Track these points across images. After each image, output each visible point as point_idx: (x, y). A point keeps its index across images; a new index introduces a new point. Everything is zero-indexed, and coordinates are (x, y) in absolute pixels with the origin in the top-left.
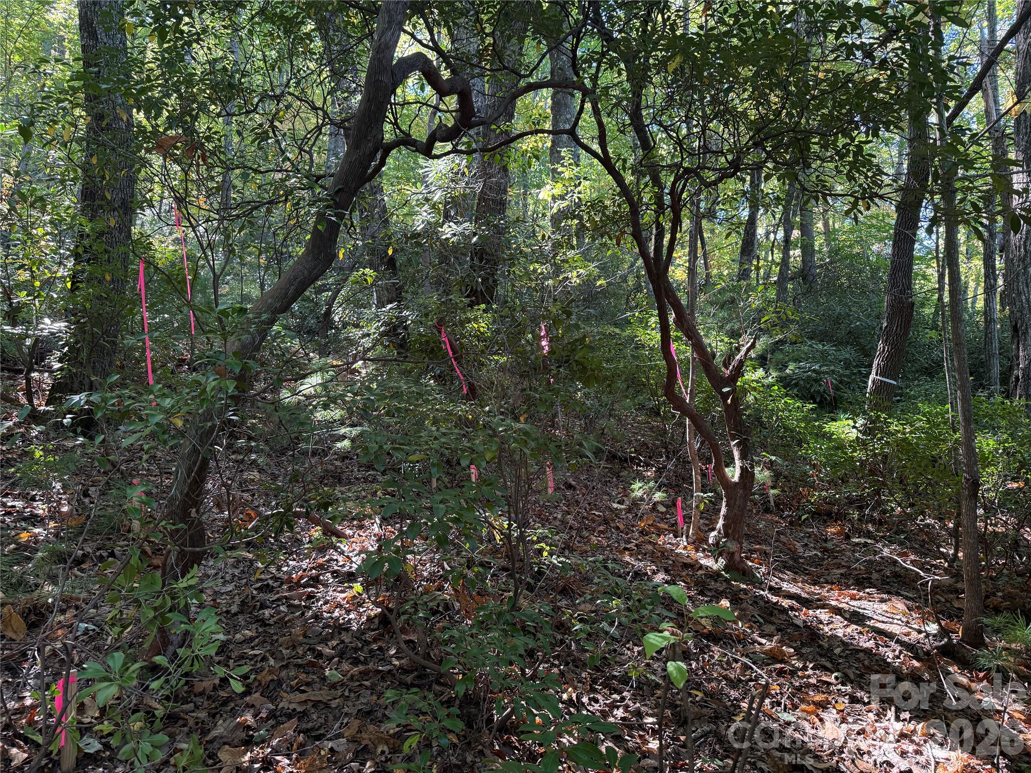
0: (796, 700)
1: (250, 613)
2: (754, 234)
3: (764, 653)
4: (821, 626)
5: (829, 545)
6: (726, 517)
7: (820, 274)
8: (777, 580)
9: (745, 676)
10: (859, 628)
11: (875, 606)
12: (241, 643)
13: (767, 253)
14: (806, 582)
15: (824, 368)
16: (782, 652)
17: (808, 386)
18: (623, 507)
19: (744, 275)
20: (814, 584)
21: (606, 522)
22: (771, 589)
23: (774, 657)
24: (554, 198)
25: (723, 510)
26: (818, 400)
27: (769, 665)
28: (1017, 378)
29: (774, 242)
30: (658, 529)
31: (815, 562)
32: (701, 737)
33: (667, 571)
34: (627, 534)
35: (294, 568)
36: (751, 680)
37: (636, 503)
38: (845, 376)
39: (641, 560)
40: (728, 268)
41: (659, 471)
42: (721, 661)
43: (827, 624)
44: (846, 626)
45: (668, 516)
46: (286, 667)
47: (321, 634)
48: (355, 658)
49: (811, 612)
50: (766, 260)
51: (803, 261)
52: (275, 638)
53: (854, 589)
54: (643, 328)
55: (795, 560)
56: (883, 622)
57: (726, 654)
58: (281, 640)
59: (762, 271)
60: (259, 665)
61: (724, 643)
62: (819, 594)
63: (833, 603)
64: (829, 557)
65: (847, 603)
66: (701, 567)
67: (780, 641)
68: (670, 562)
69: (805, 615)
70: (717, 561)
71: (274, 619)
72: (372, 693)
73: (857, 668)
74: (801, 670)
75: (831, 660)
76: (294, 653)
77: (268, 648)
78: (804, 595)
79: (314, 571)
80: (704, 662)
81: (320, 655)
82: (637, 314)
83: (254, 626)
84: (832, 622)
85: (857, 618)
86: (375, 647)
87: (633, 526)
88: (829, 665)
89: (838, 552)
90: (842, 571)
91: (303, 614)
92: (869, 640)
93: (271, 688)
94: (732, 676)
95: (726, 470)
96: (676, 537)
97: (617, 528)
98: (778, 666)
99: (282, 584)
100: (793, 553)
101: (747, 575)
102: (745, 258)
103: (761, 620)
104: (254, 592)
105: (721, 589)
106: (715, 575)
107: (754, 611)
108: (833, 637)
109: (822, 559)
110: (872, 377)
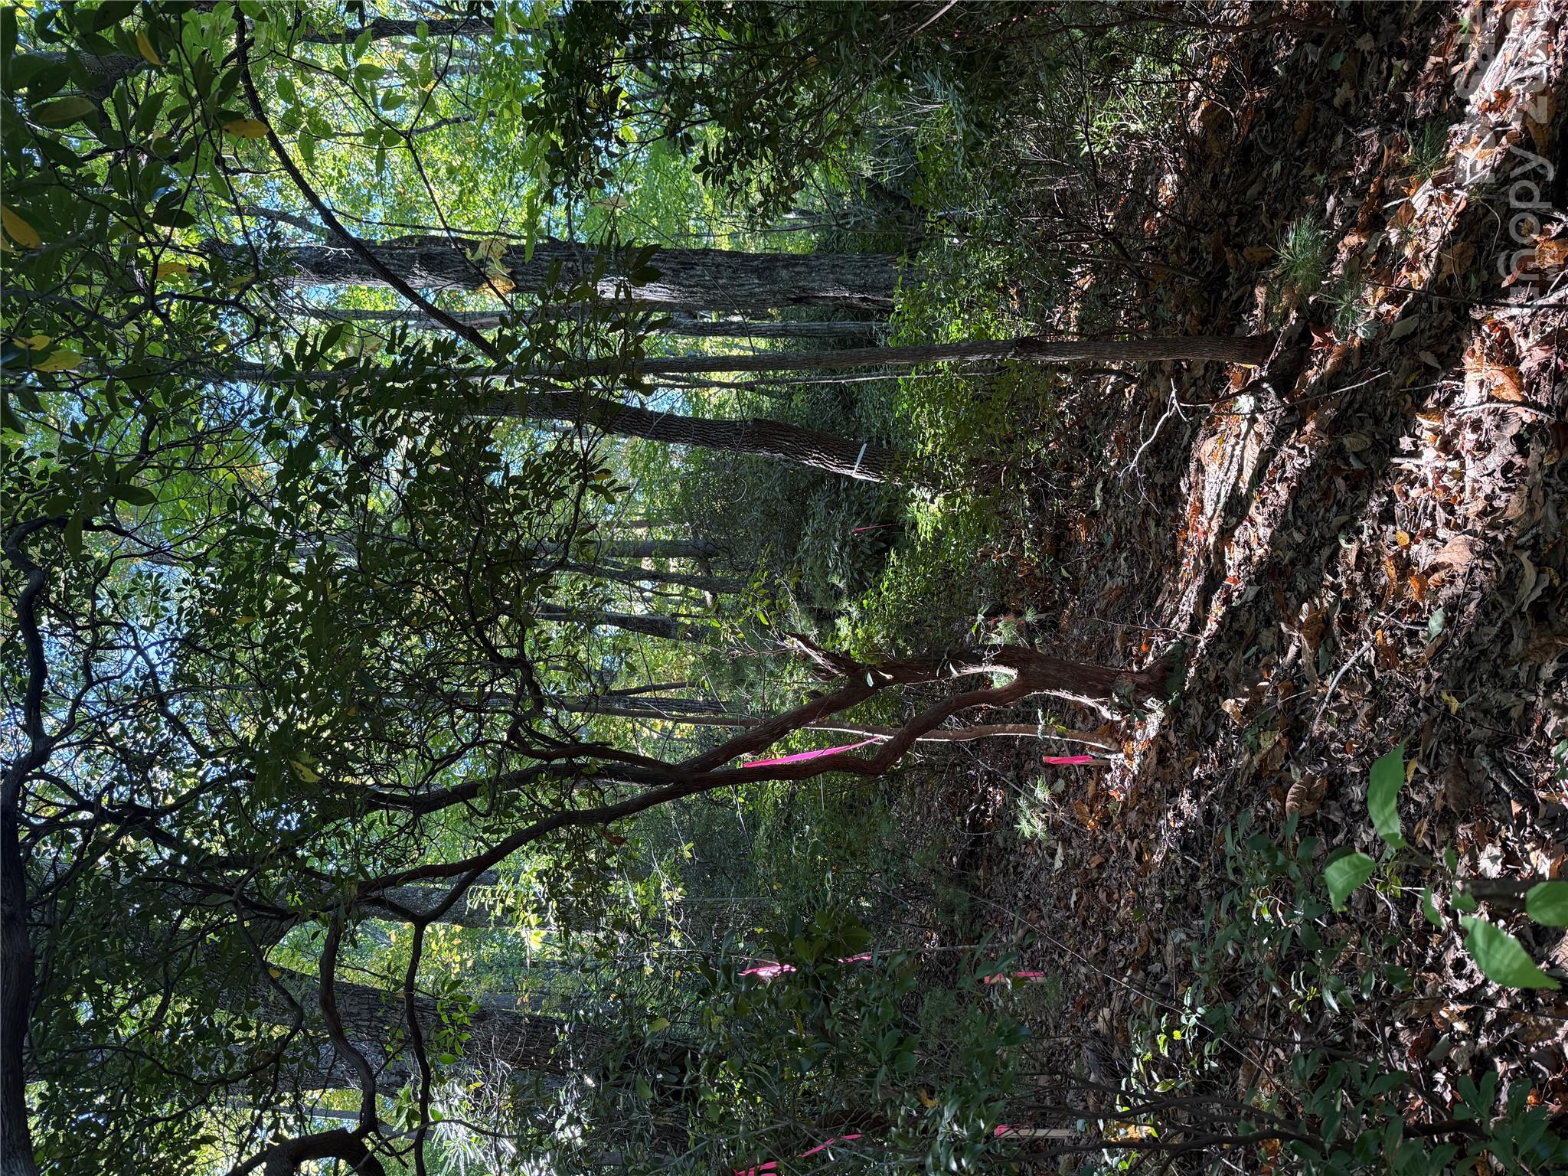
0: (1399, 606)
2: (641, 619)
3: (1316, 649)
4: (1255, 559)
5: (1109, 540)
6: (1076, 692)
7: (705, 535)
8: (1176, 620)
9: (1363, 686)
10: (1254, 504)
11: (1212, 480)
13: (670, 603)
14: (1174, 576)
15: (839, 535)
16: (1310, 622)
17: (863, 557)
18: (1060, 851)
20: (1177, 564)
21: (1090, 885)
22: (1194, 629)
23: (1320, 632)
25: (1065, 695)
26: (883, 546)
27: (1336, 646)
28: (863, 300)
29: (656, 593)
30: (1096, 797)
31: (1138, 560)
32: (1506, 773)
33: (1174, 794)
34: (1110, 852)
36: (1371, 675)
37: (1053, 828)
38: (850, 509)
39: (1159, 836)
40: (685, 655)
41: (993, 780)
42: (1339, 721)
43: (1251, 550)
44: (1252, 522)
45: (1073, 777)
49: (1231, 573)
53: (1183, 509)
55: (1138, 589)
56: (1240, 470)
57: (1325, 711)
59: (695, 610)
61: (1303, 712)
62: (1196, 559)
63: (1212, 539)
64: (1128, 542)
65: (1211, 519)
66: (1162, 735)
67: (1290, 623)
68: (1158, 785)
69: (1237, 582)
70: (1151, 711)
73: (1327, 510)
74: (1340, 594)
75: (1317, 548)
78: (1200, 581)
80: (1344, 751)
84: (1247, 543)
85: (1236, 508)
87: (1095, 840)
88: (1326, 552)
89: (1119, 529)
90: (1152, 524)
92: (1274, 490)
94: (1367, 707)
95: (997, 685)
96: (1109, 770)
97: (1100, 867)
98: (1336, 630)
100: (1129, 592)
101: (1169, 670)
102: (673, 632)
103: (1254, 649)
105: (1201, 709)
106: (1176, 716)
107: (1237, 661)
108: (1272, 542)
109: (1133, 551)
110: (854, 474)
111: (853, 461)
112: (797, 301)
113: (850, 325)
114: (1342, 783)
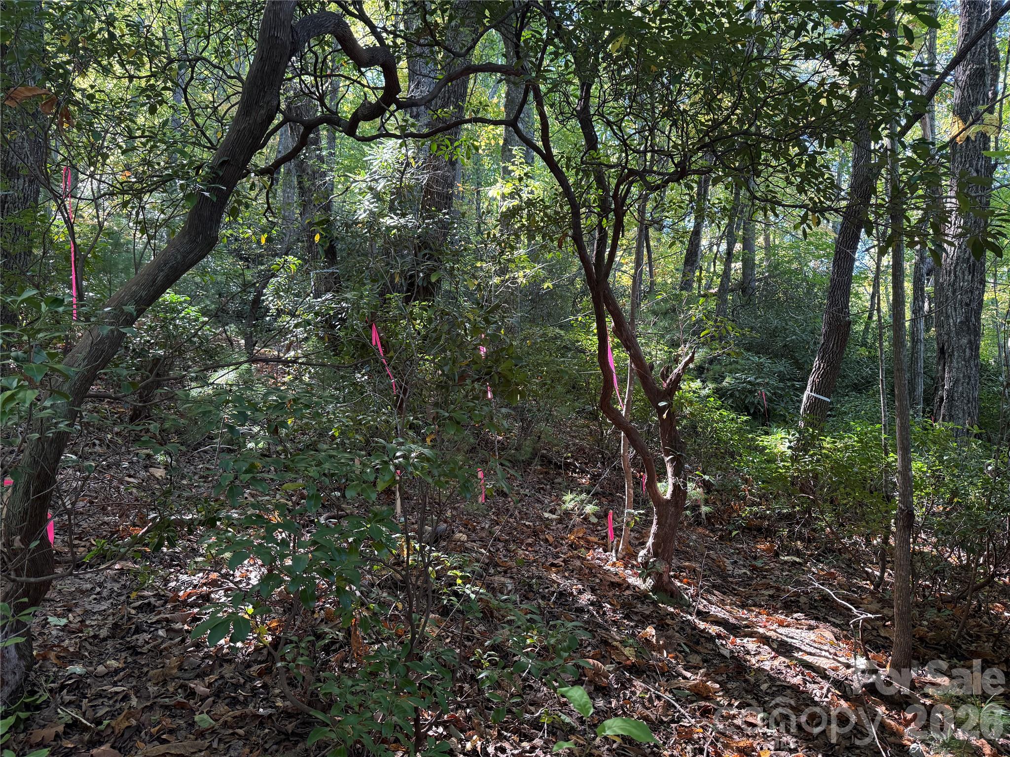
0: (719, 745)
1: (123, 638)
2: (698, 245)
3: (688, 689)
4: (748, 657)
5: (759, 564)
6: (656, 536)
7: (759, 287)
8: (705, 602)
9: (667, 716)
10: (787, 661)
11: (803, 635)
12: (103, 677)
13: (709, 265)
14: (735, 604)
15: (759, 380)
16: (707, 687)
17: (743, 397)
18: (554, 516)
19: (686, 285)
20: (743, 606)
21: (535, 534)
22: (699, 614)
23: (700, 693)
24: (504, 197)
25: (654, 528)
26: (752, 411)
27: (692, 702)
28: (942, 399)
29: (716, 254)
30: (588, 542)
31: (746, 581)
33: (593, 591)
34: (556, 547)
35: (183, 583)
36: (673, 721)
37: (567, 514)
38: (778, 388)
39: (567, 578)
40: (672, 277)
41: (595, 478)
42: (643, 698)
43: (755, 655)
44: (774, 658)
45: (599, 528)
46: (150, 708)
47: (199, 666)
48: (234, 698)
49: (738, 641)
50: (708, 271)
51: (743, 273)
52: (145, 669)
53: (782, 613)
54: (585, 333)
55: (724, 579)
56: (810, 654)
57: (649, 690)
58: (151, 673)
59: (704, 282)
60: (118, 706)
61: (648, 676)
62: (747, 619)
63: (761, 630)
64: (758, 576)
65: (775, 631)
66: (629, 586)
67: (706, 675)
68: (598, 581)
69: (733, 644)
70: (645, 581)
71: (149, 646)
72: (245, 745)
75: (757, 698)
76: (163, 691)
77: (134, 683)
78: (732, 621)
79: (205, 588)
80: (625, 699)
81: (192, 694)
82: (580, 319)
83: (124, 654)
84: (759, 653)
85: (784, 649)
86: (258, 684)
87: (562, 539)
88: (755, 703)
89: (767, 571)
90: (771, 592)
91: (183, 641)
92: (797, 675)
93: (126, 736)
94: (653, 717)
95: (659, 485)
96: (605, 551)
97: (546, 541)
98: (703, 703)
99: (166, 602)
100: (723, 574)
101: (674, 597)
102: (689, 268)
103: (688, 650)
104: (133, 612)
105: (647, 612)
106: (642, 597)
107: (680, 639)
108: (760, 670)
109: (751, 578)
110: (807, 392)
111: (816, 392)
112: (942, 351)
113: (920, 389)
114: (604, 695)
